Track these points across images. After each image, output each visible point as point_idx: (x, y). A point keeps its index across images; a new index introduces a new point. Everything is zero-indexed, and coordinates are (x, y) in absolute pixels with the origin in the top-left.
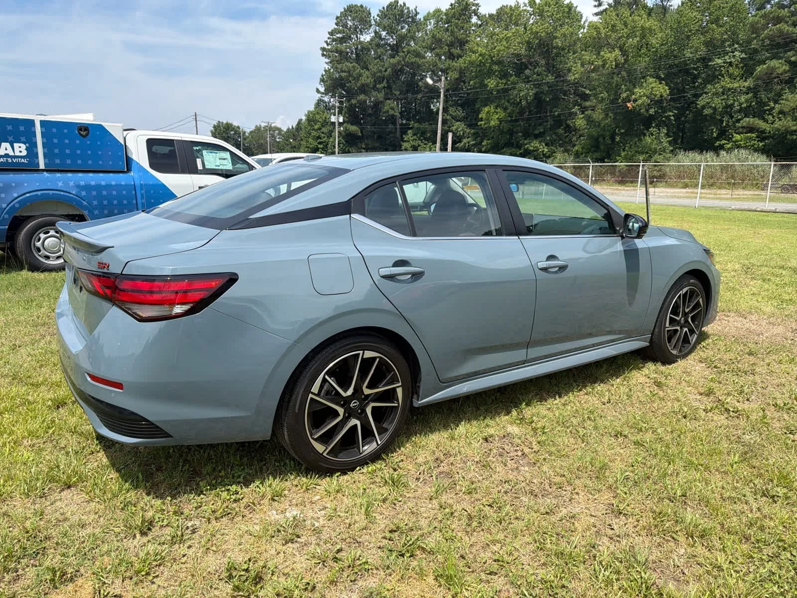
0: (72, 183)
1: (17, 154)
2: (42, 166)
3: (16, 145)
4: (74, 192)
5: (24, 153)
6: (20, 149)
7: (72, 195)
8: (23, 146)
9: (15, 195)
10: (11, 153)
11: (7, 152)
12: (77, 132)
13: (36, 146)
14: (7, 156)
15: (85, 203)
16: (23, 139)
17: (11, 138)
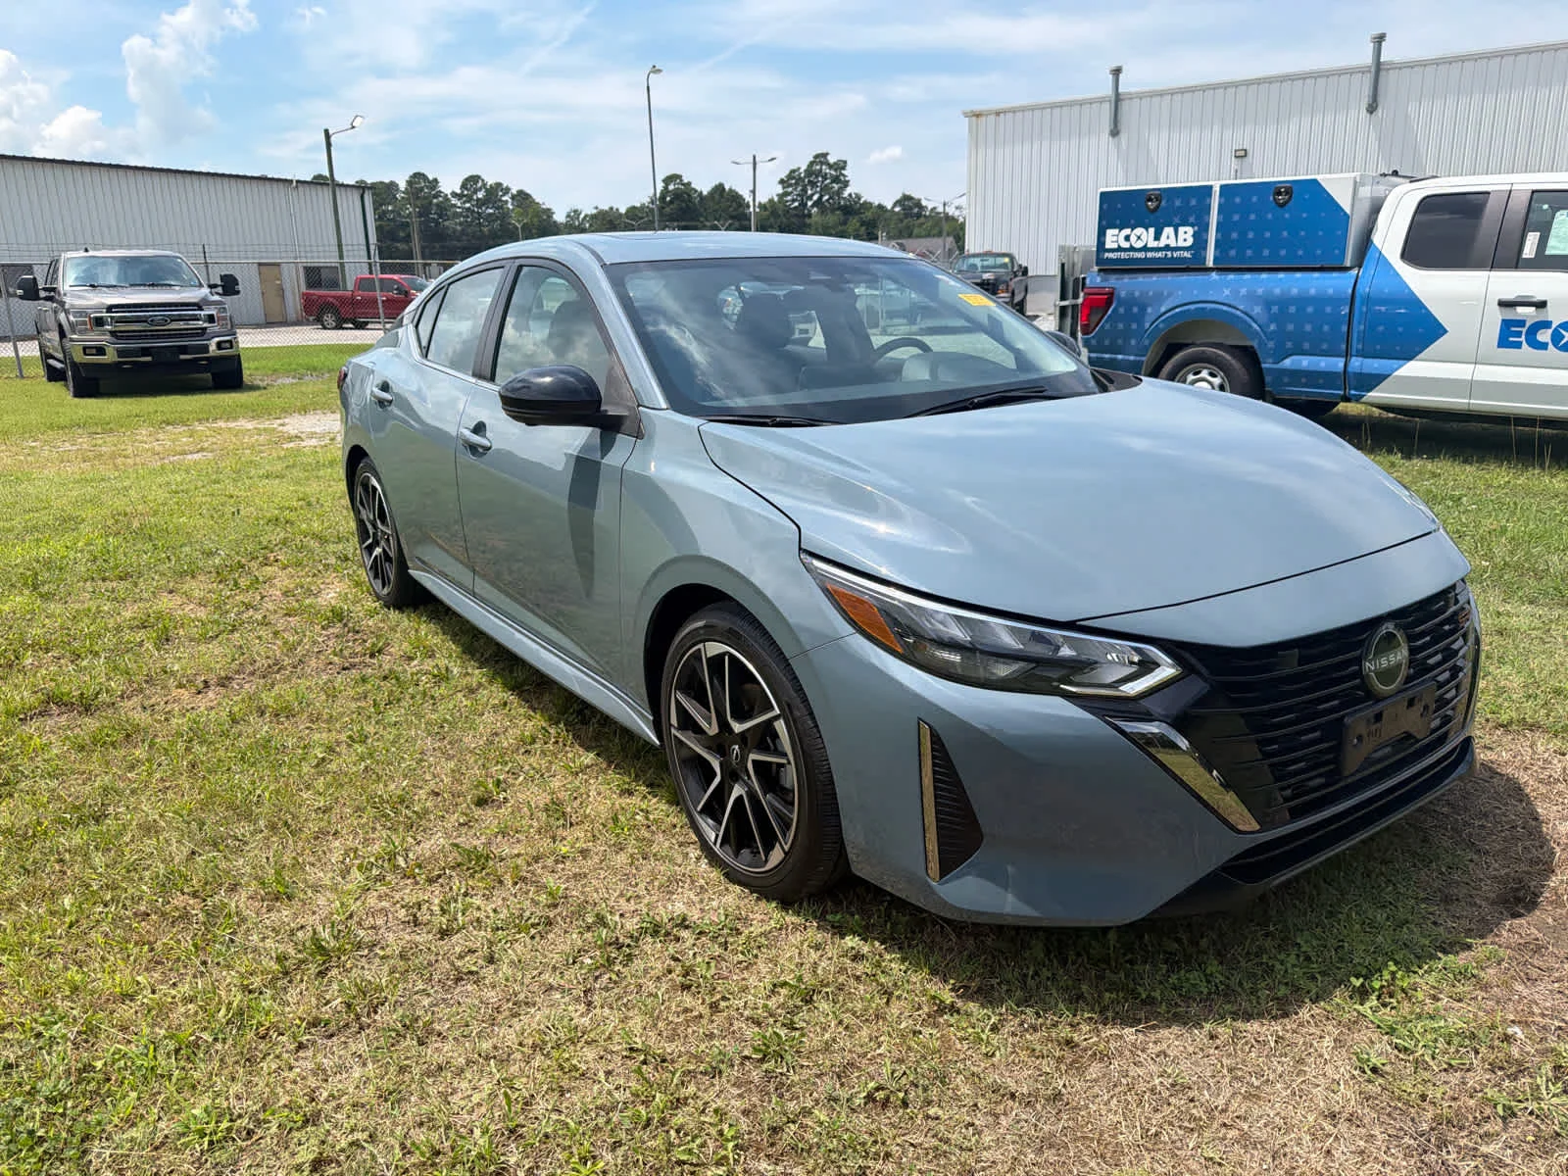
0: (1243, 291)
1: (1181, 244)
2: (1210, 263)
3: (1182, 229)
4: (1241, 307)
5: (1190, 242)
6: (1186, 236)
7: (1238, 313)
8: (1190, 230)
9: (1163, 309)
10: (1173, 244)
11: (1168, 242)
12: (1271, 198)
13: (1207, 230)
14: (1167, 248)
15: (1255, 326)
16: (1192, 220)
17: (1177, 220)
